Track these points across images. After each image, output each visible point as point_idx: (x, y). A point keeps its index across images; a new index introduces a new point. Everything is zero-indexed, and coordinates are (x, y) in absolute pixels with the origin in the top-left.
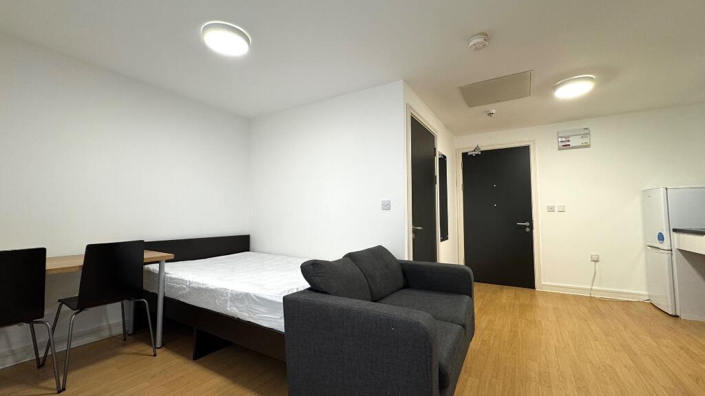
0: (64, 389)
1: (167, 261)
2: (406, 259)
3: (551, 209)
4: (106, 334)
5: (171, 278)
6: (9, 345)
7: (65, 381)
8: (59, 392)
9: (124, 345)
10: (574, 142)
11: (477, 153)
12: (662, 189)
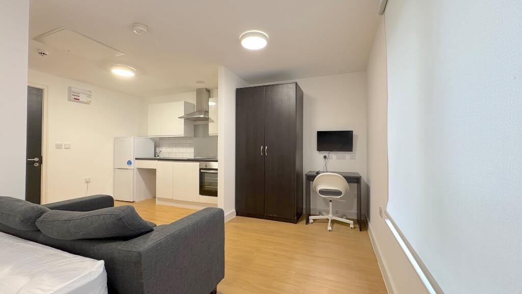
3: (59, 147)
10: (83, 98)
12: (133, 138)
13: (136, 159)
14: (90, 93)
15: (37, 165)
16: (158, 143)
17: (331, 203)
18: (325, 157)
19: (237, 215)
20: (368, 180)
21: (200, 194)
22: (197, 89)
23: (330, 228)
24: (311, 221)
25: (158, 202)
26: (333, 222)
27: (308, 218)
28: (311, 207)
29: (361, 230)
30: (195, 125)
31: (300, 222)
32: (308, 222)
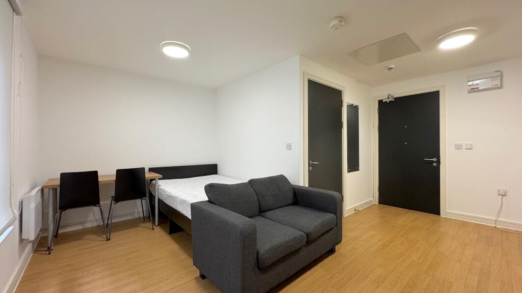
0: (109, 240)
1: (159, 179)
2: (301, 184)
3: (458, 147)
4: (137, 216)
5: (162, 189)
6: (95, 216)
7: (110, 235)
8: (107, 240)
9: (144, 222)
11: (390, 100)
14: (497, 74)
15: (435, 165)
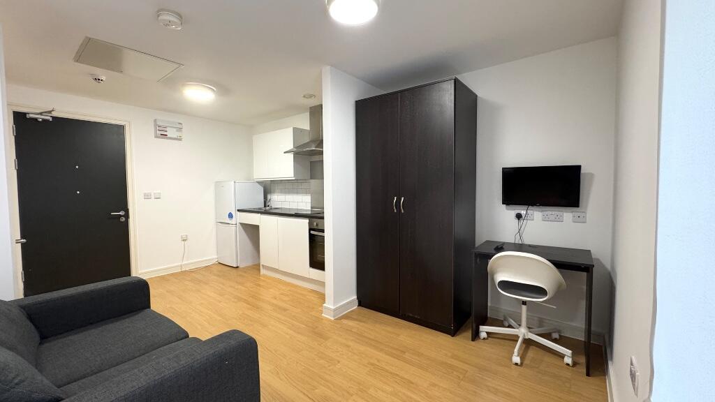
3: (147, 197)
10: (171, 133)
11: (46, 117)
12: (233, 182)
13: (238, 210)
14: (179, 126)
15: (123, 219)
16: (268, 188)
17: (524, 308)
18: (519, 216)
19: (360, 304)
20: (613, 267)
21: (310, 266)
22: (310, 108)
23: (516, 359)
24: (483, 335)
25: (263, 271)
26: (528, 343)
27: (479, 328)
28: (489, 304)
29: (588, 374)
30: (311, 162)
31: (460, 333)
32: (476, 336)
